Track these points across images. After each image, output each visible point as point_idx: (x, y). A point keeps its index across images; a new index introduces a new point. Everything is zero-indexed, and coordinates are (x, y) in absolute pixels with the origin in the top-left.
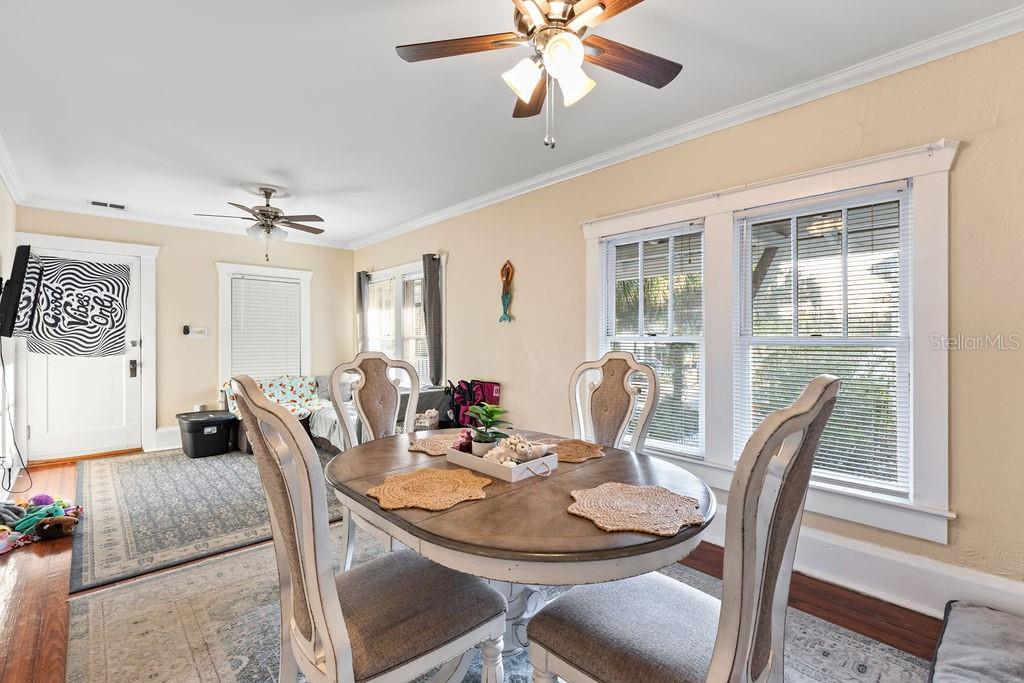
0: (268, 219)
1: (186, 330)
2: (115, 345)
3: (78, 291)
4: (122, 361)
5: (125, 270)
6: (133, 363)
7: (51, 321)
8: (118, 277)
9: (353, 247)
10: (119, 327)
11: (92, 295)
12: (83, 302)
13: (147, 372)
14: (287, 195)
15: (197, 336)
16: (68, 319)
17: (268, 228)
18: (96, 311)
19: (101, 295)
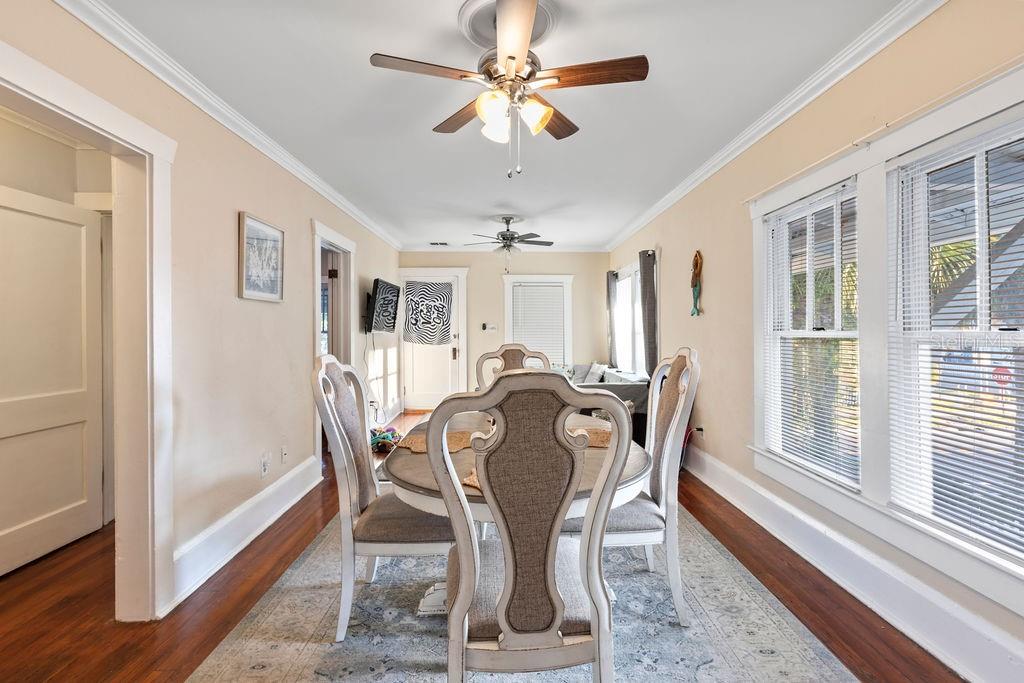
0: (508, 239)
1: (484, 327)
2: (444, 338)
3: (427, 302)
4: (449, 348)
5: (449, 285)
6: (454, 350)
7: (414, 322)
8: (445, 291)
9: (608, 248)
10: (447, 324)
11: (433, 304)
12: (429, 308)
13: (462, 356)
14: (522, 220)
15: (491, 331)
16: (423, 321)
17: (507, 246)
18: (435, 315)
19: (437, 304)
